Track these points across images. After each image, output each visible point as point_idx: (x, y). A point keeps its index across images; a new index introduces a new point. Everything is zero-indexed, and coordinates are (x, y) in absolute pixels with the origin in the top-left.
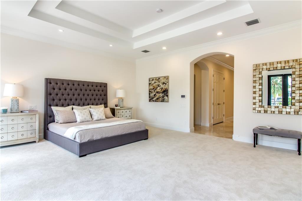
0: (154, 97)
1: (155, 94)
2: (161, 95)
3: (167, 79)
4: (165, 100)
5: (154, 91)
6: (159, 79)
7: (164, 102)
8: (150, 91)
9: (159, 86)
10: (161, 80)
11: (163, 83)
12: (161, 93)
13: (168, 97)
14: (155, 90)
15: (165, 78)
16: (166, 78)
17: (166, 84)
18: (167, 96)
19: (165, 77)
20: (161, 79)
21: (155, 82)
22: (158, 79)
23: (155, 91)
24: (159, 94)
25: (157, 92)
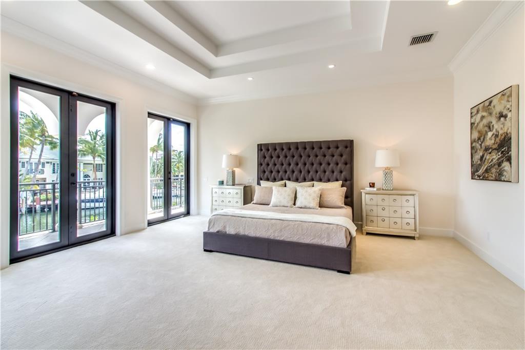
0: (479, 164)
1: (483, 155)
2: (495, 156)
3: (508, 97)
4: (505, 173)
5: (481, 145)
6: (491, 102)
7: (501, 181)
8: (472, 148)
9: (489, 127)
10: (494, 107)
11: (498, 115)
12: (495, 149)
13: (511, 163)
14: (482, 143)
15: (503, 95)
16: (506, 97)
17: (505, 117)
18: (509, 159)
19: (503, 93)
20: (495, 102)
21: (483, 117)
22: (488, 104)
23: (483, 145)
24: (490, 153)
25: (486, 149)
